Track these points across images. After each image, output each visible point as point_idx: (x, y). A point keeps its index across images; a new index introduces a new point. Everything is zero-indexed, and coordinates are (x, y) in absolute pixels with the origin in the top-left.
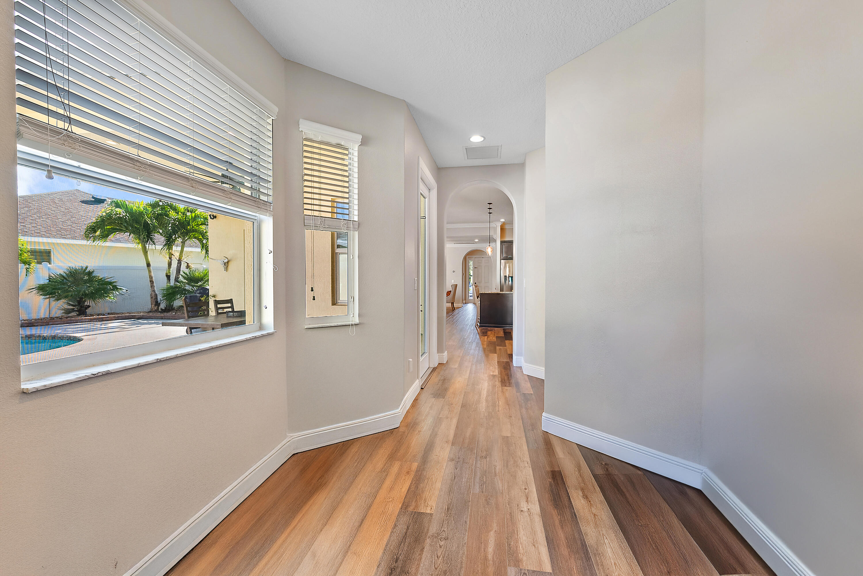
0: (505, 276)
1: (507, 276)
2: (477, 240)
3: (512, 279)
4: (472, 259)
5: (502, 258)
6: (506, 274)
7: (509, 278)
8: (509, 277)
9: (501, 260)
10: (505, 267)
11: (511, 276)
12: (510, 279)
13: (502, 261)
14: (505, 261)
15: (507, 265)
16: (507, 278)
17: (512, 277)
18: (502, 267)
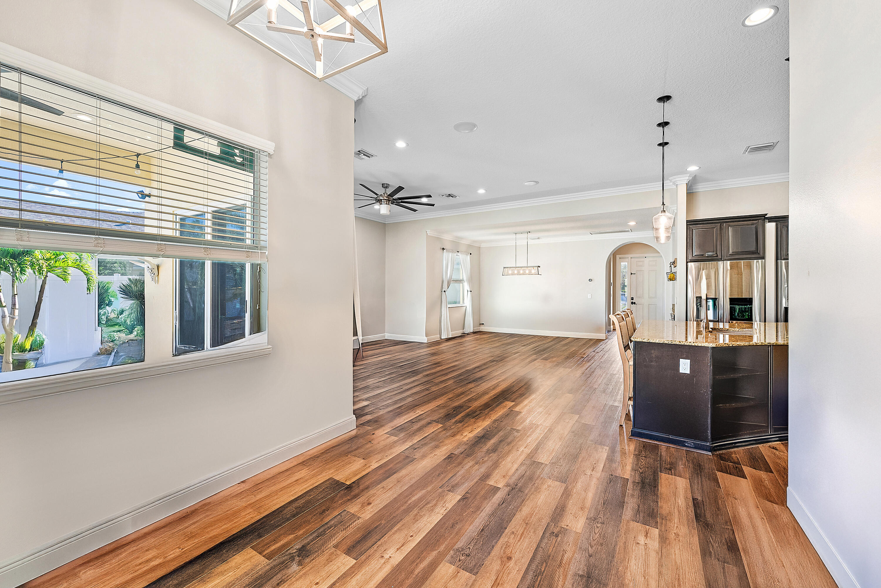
0: (697, 297)
1: (703, 298)
2: (632, 223)
3: (714, 305)
4: (627, 260)
5: (690, 258)
6: (700, 293)
7: (707, 302)
8: (707, 299)
9: (687, 262)
10: (698, 277)
11: (713, 297)
12: (711, 303)
13: (689, 264)
14: (697, 265)
15: (704, 273)
16: (704, 302)
17: (715, 300)
18: (690, 277)
